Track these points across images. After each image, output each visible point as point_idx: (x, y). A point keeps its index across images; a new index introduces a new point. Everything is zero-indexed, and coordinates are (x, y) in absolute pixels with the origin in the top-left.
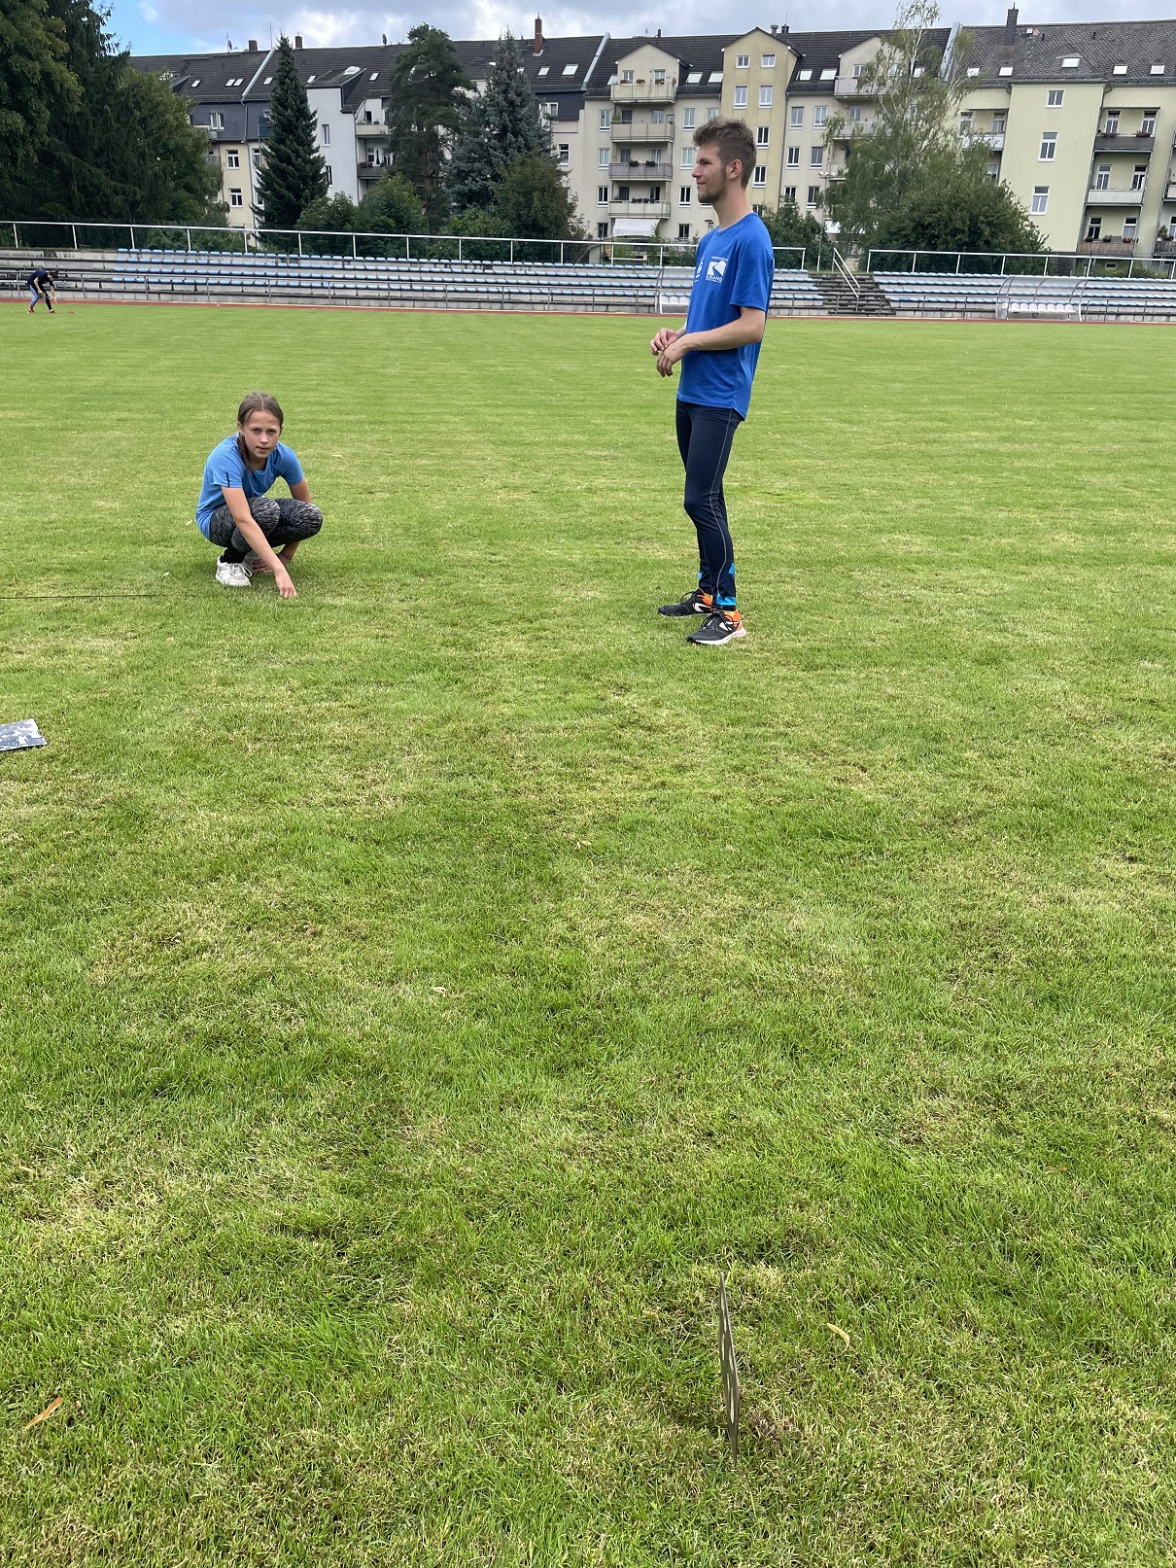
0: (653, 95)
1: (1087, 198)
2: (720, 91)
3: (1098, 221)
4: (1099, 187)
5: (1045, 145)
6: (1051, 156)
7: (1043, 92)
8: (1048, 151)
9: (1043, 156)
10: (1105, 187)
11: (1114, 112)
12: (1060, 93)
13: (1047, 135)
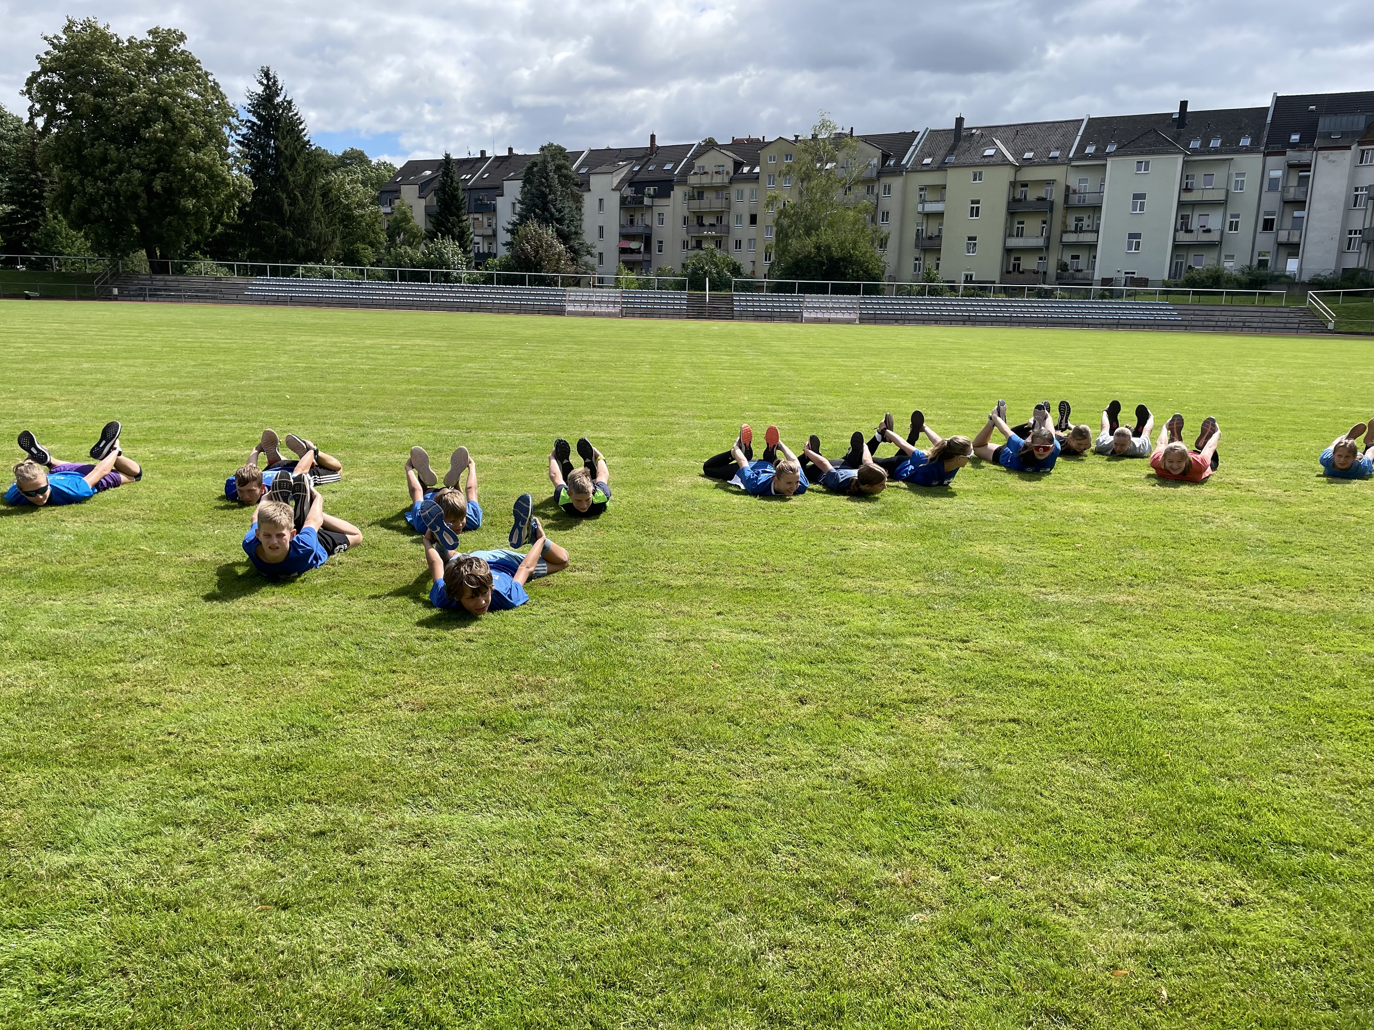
0: (714, 181)
1: (1005, 243)
2: (758, 178)
3: (1018, 259)
4: (1017, 236)
5: (972, 208)
6: (977, 215)
7: (969, 172)
8: (975, 212)
9: (972, 216)
10: (1022, 236)
11: (1025, 185)
12: (980, 173)
13: (973, 202)
